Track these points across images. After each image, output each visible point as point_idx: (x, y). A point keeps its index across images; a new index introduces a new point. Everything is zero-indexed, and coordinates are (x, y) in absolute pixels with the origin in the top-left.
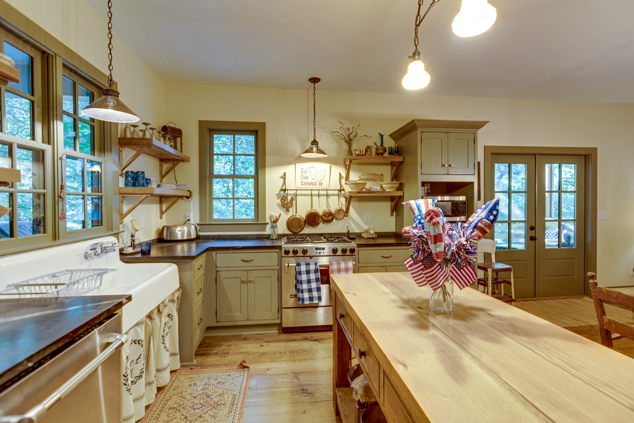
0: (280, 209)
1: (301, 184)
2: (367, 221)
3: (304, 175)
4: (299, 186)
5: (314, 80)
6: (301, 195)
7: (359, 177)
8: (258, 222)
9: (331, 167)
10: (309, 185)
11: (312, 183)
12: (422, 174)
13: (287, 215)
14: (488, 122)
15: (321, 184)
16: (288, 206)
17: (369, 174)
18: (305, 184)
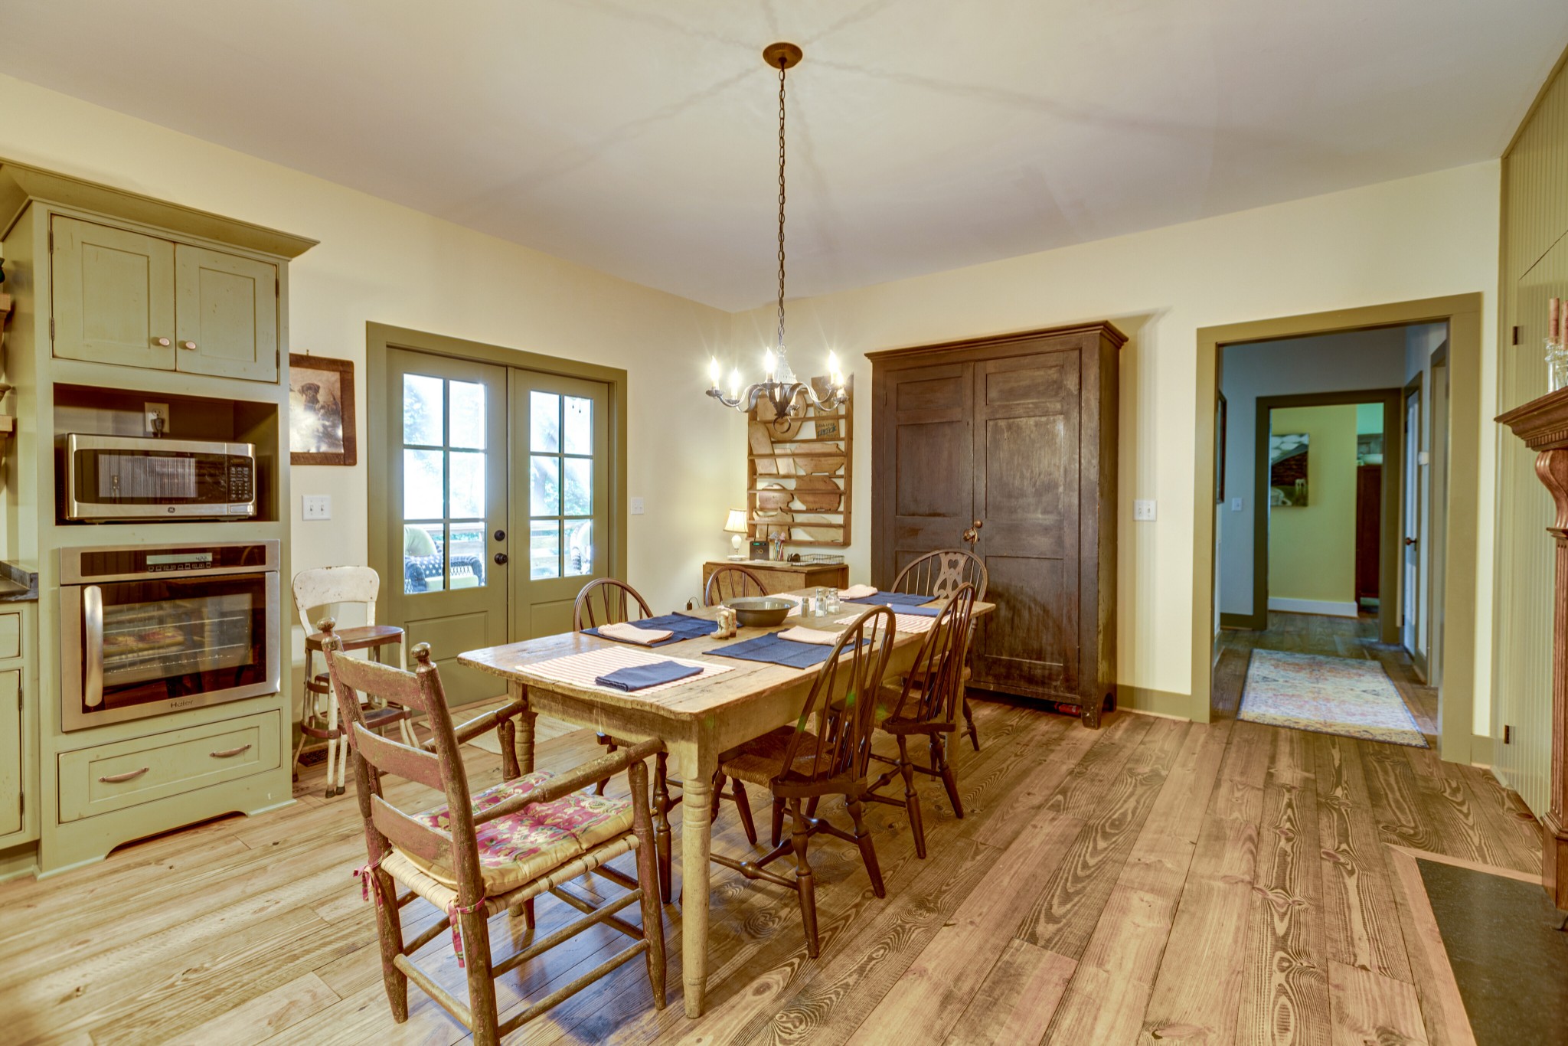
12: (54, 356)
14: (314, 243)
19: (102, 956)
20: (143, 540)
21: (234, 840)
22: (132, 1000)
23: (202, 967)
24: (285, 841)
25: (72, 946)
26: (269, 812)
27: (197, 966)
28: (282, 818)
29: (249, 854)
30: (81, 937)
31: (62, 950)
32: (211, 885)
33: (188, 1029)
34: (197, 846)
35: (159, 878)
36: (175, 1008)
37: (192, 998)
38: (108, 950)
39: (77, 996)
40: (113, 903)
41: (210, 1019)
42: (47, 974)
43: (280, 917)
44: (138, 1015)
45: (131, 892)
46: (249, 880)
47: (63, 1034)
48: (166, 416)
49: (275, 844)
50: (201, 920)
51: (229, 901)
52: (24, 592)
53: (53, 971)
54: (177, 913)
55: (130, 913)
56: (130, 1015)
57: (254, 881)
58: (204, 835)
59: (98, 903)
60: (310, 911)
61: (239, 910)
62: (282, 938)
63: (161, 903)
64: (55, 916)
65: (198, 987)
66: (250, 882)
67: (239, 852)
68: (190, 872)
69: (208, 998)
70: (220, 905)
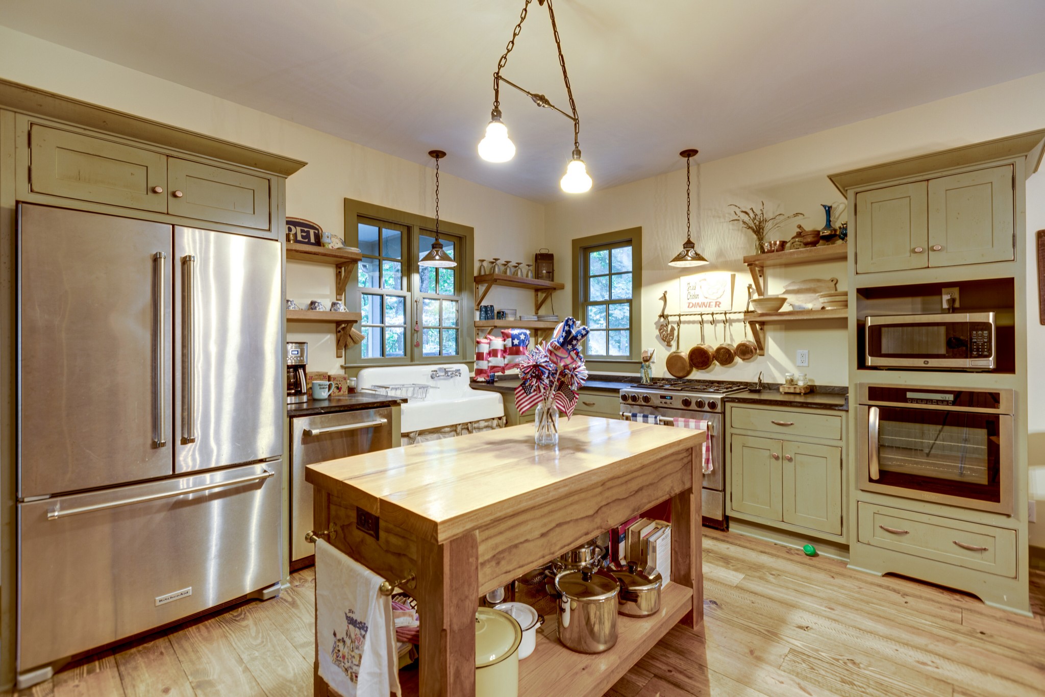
0: (660, 343)
1: (688, 307)
2: (802, 365)
3: (692, 292)
4: (685, 309)
5: (689, 153)
6: (689, 322)
7: (784, 287)
8: (632, 360)
9: (733, 277)
10: (700, 307)
11: (704, 303)
12: (857, 273)
13: (669, 351)
15: (718, 304)
16: (669, 339)
17: (805, 281)
18: (694, 305)
19: (830, 620)
20: (906, 382)
21: (959, 612)
22: (817, 651)
23: (859, 664)
24: (991, 636)
25: (826, 607)
26: (1004, 611)
27: (857, 661)
28: (1009, 620)
29: (958, 627)
30: (833, 606)
31: (821, 605)
32: (914, 628)
33: (819, 686)
34: (933, 601)
35: (895, 604)
36: (826, 671)
37: (837, 674)
38: (835, 620)
39: (805, 630)
40: (862, 600)
41: (832, 691)
42: (806, 611)
43: (928, 677)
44: (812, 659)
45: (874, 601)
46: (938, 641)
47: (784, 640)
48: (957, 296)
49: (982, 633)
50: (887, 641)
51: (912, 643)
52: (842, 406)
53: (809, 612)
54: (881, 628)
55: (862, 610)
56: (809, 656)
57: (940, 644)
58: (945, 597)
59: (856, 595)
60: (951, 690)
61: (911, 652)
62: (914, 689)
63: (880, 616)
64: (836, 588)
65: (846, 672)
66: (937, 643)
67: (952, 621)
68: (912, 612)
69: (843, 681)
70: (905, 641)
